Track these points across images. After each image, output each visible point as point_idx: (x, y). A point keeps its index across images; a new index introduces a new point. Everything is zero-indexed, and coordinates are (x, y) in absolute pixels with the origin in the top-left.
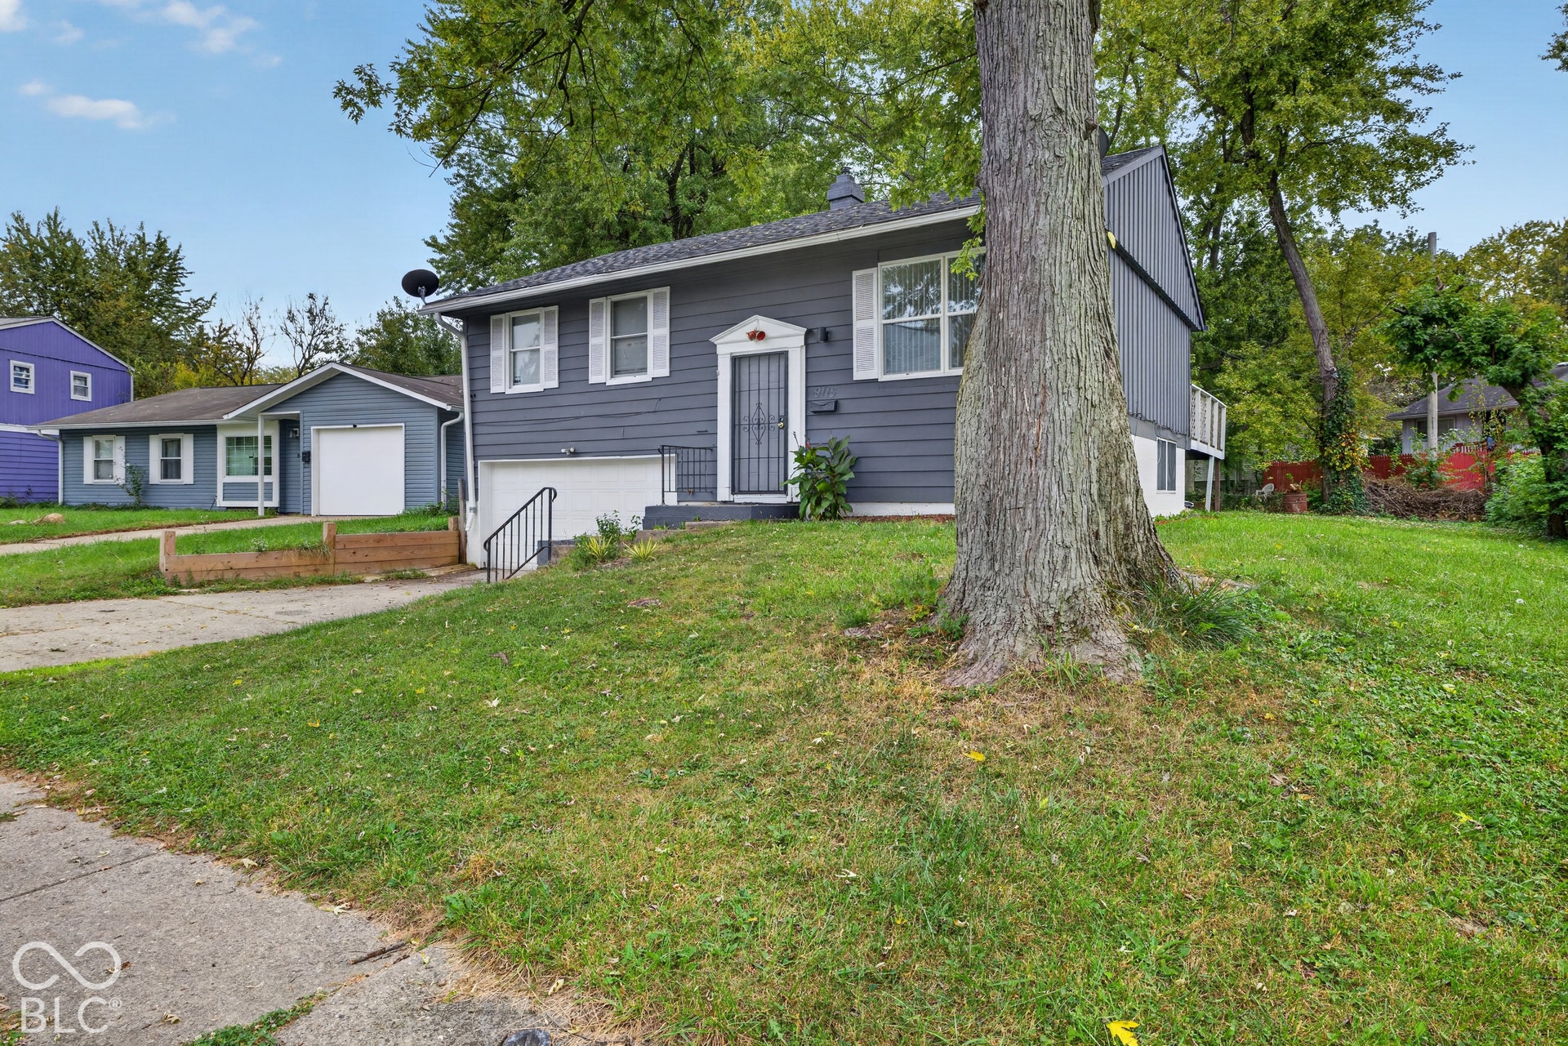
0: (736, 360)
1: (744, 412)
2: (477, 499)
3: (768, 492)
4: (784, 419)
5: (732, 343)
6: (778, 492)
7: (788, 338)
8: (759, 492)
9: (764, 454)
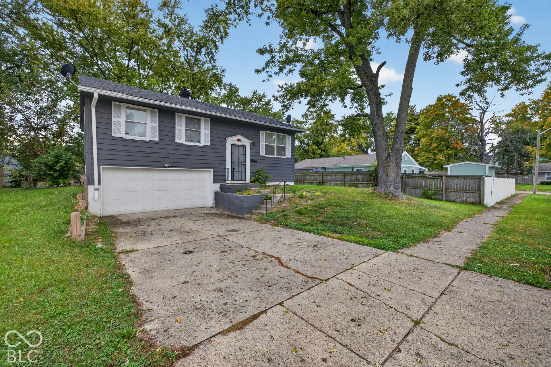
0: (232, 145)
1: (235, 160)
2: (99, 184)
3: (241, 180)
4: (245, 162)
5: (231, 141)
6: (244, 180)
7: (246, 142)
8: (239, 180)
9: (240, 170)
